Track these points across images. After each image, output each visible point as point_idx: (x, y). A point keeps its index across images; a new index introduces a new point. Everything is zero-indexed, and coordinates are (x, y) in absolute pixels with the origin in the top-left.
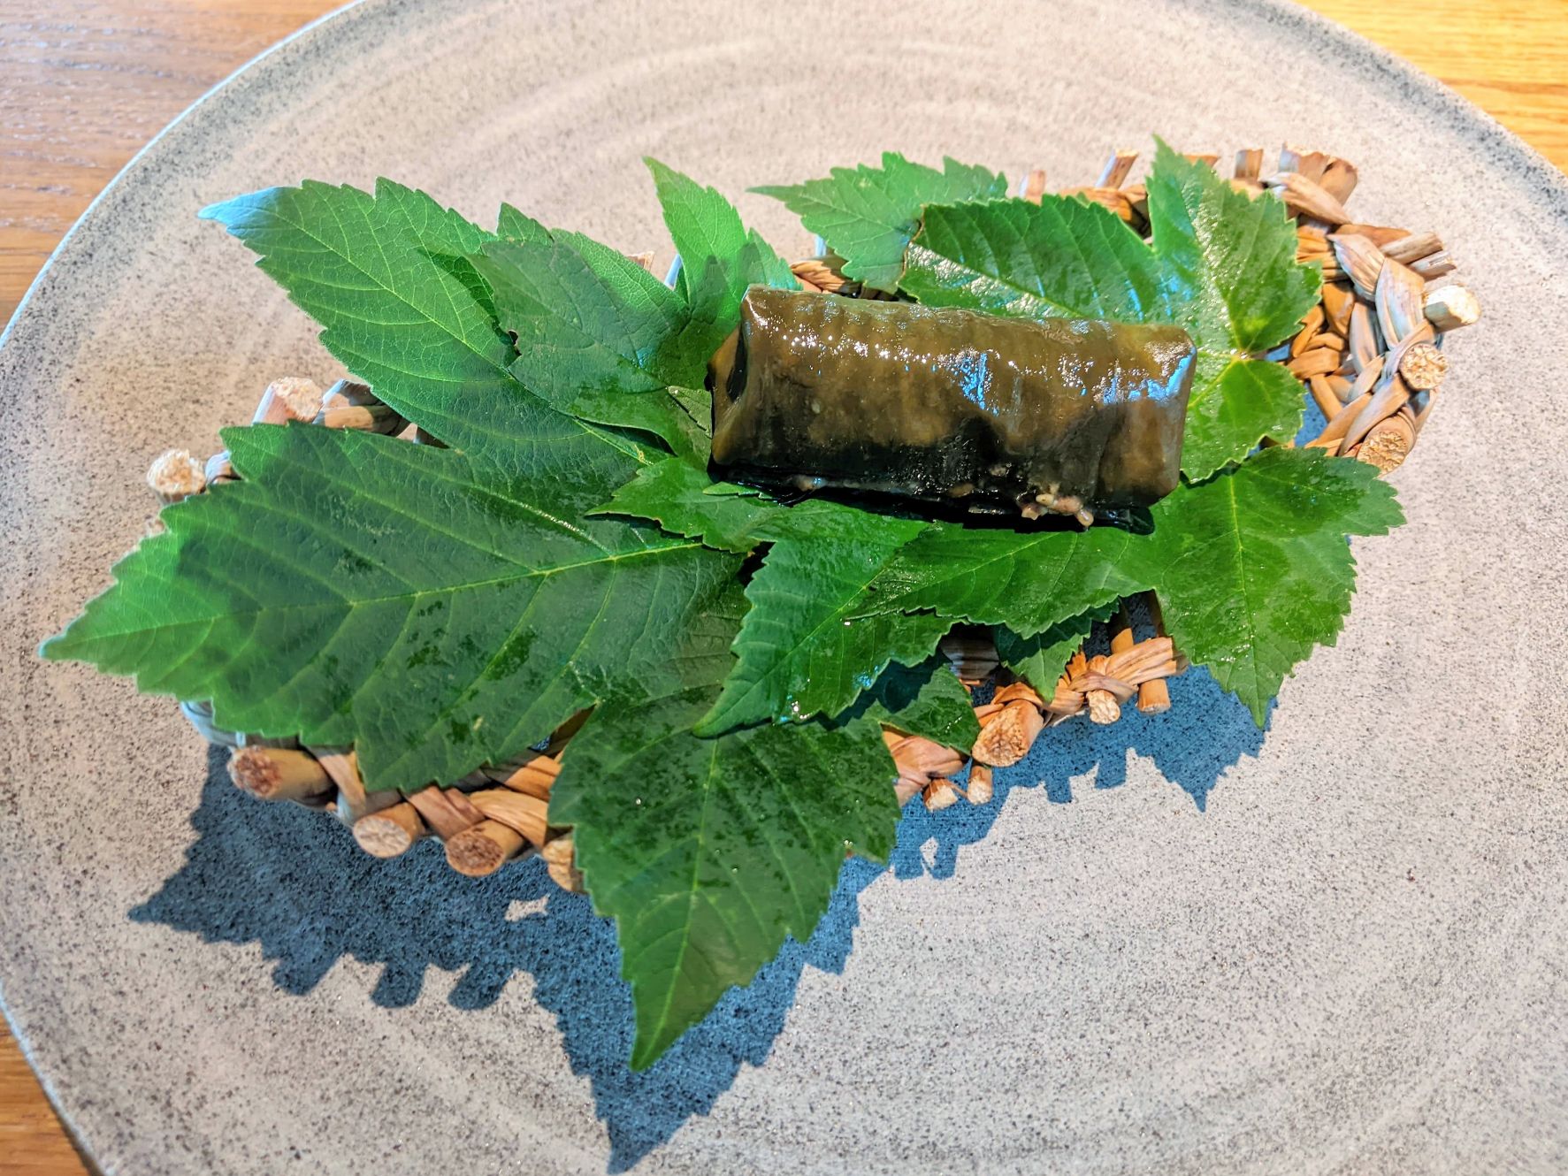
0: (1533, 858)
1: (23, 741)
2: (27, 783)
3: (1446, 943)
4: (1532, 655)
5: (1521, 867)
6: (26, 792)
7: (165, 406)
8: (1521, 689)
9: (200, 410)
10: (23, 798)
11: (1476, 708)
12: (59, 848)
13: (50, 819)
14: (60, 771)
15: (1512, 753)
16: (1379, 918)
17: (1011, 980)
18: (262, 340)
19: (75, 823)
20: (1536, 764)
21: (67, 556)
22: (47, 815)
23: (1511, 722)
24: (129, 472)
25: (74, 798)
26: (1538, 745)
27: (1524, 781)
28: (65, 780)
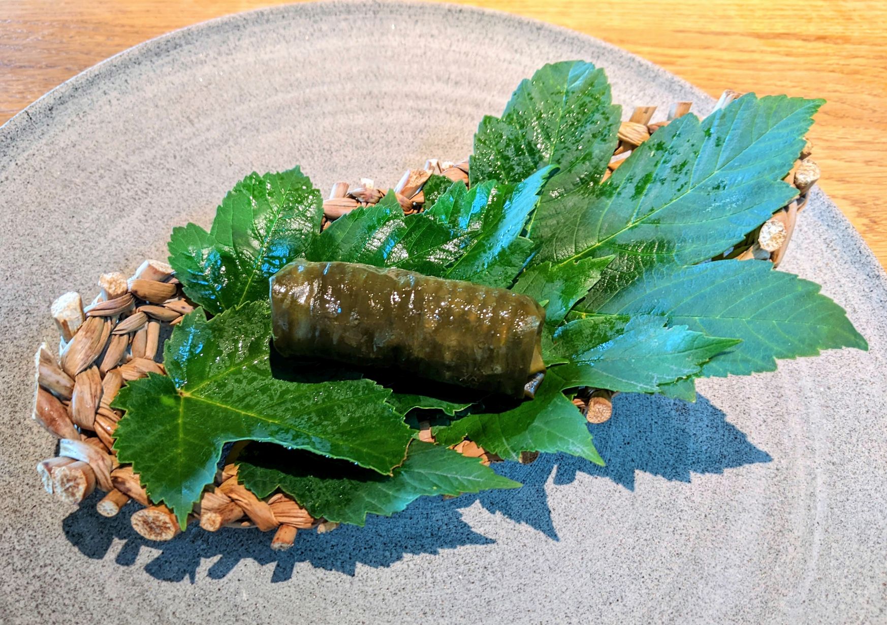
0: (171, 160)
1: (835, 270)
2: (825, 254)
3: (231, 139)
4: (102, 240)
5: (178, 157)
6: (824, 250)
7: (850, 461)
8: (120, 226)
9: (829, 458)
10: (824, 247)
11: (150, 222)
12: (801, 230)
13: (809, 241)
14: (814, 261)
15: (149, 199)
16: (254, 153)
17: (417, 159)
18: (813, 511)
19: (799, 242)
20: (139, 193)
21: (859, 365)
22: (811, 242)
23: (138, 212)
24: (851, 416)
25: (804, 252)
26: (132, 200)
27: (151, 188)
28: (811, 258)
